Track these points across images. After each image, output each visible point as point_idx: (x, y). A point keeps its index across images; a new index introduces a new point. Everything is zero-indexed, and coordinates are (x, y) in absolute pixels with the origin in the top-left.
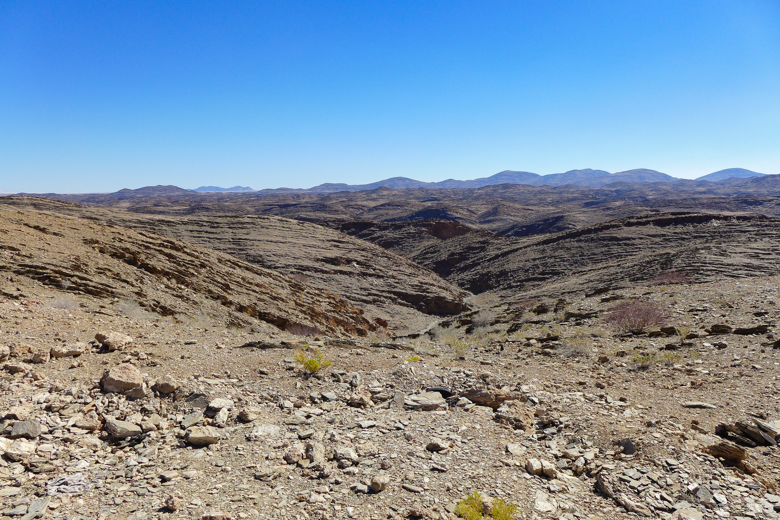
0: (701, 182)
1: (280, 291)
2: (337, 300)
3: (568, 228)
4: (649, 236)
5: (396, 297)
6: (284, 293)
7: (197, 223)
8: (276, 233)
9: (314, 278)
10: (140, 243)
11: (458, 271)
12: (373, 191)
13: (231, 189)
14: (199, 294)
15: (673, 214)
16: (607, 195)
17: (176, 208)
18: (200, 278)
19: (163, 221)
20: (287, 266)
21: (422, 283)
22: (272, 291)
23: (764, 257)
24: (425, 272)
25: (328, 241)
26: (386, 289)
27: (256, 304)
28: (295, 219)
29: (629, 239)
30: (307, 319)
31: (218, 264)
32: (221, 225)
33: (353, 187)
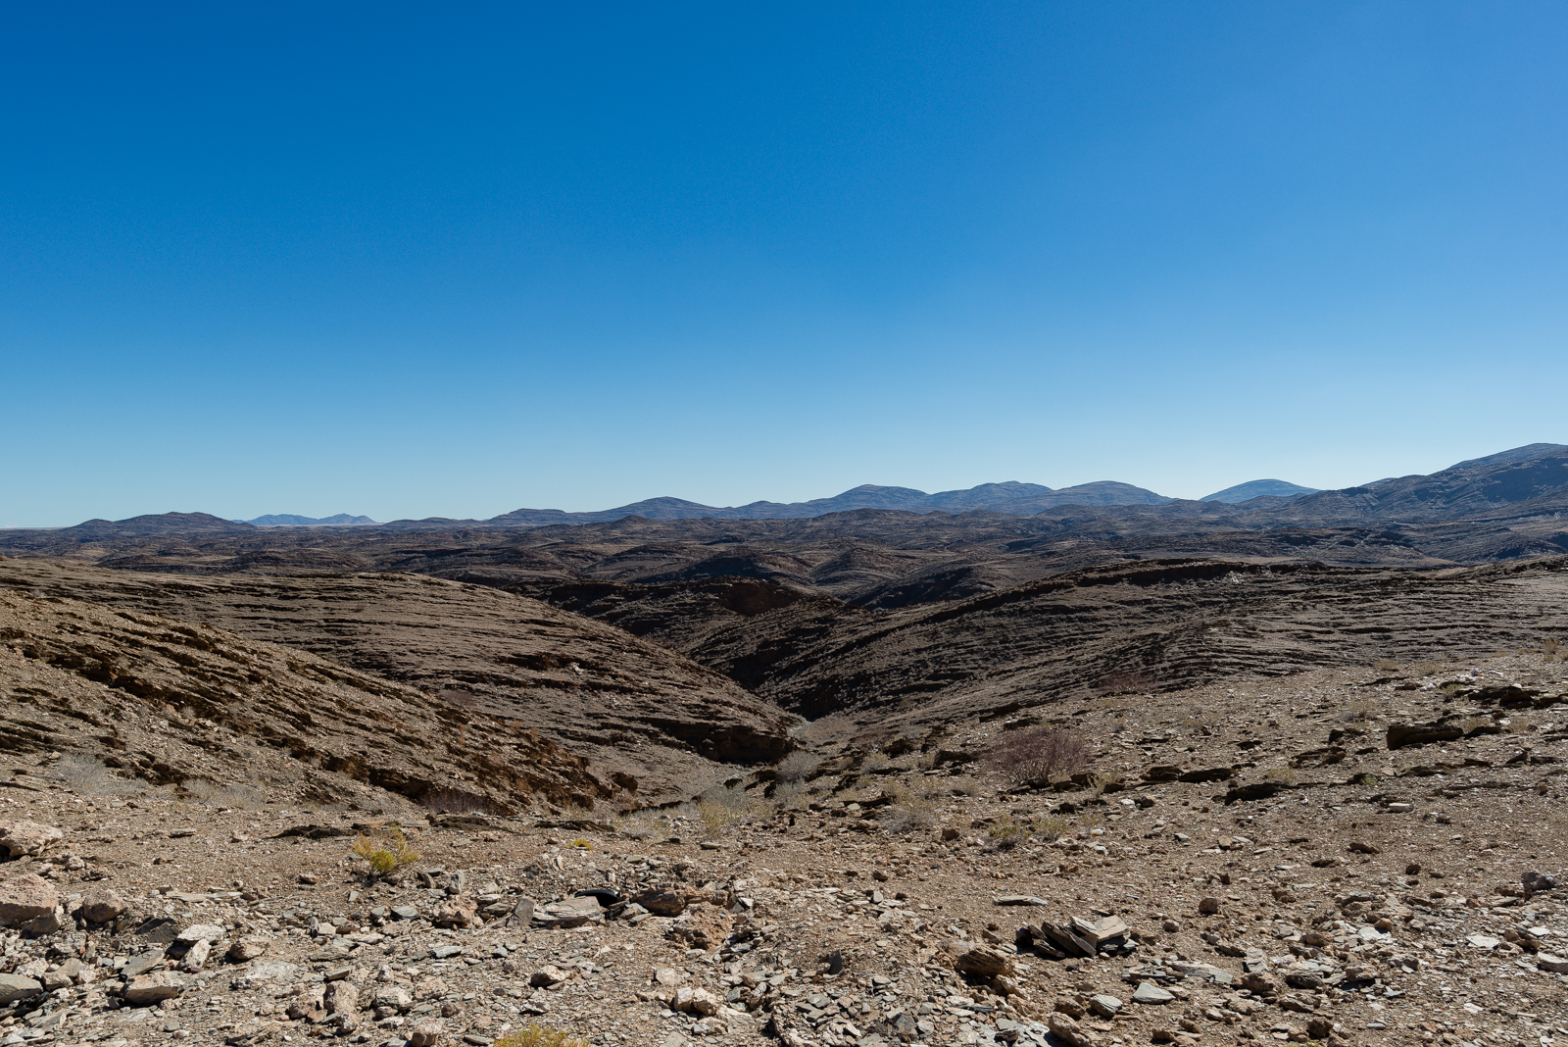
0: (1210, 505)
1: (419, 725)
2: (537, 740)
3: (981, 591)
4: (1122, 602)
5: (657, 729)
6: (425, 729)
7: (251, 590)
8: (419, 607)
9: (493, 696)
10: (120, 634)
11: (777, 675)
12: (614, 525)
13: (328, 519)
14: (242, 738)
15: (1161, 562)
16: (1048, 529)
17: (208, 559)
18: (249, 704)
19: (177, 586)
20: (439, 674)
21: (706, 701)
22: (399, 726)
23: (1321, 637)
24: (714, 679)
25: (522, 622)
26: (637, 714)
27: (364, 753)
28: (458, 579)
29: (1087, 609)
30: (472, 779)
31: (288, 673)
32: (303, 594)
33: (575, 516)
